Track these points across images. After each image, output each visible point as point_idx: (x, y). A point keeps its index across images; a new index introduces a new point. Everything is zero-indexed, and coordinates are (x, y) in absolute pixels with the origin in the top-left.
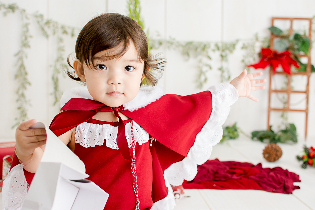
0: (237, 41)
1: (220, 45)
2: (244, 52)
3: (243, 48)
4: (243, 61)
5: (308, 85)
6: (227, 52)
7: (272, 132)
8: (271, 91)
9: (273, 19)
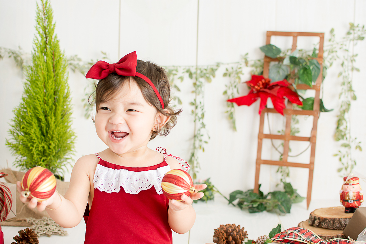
0: (218, 65)
1: (193, 70)
2: (226, 81)
3: (225, 75)
4: (225, 93)
5: (315, 128)
6: (202, 80)
7: (261, 194)
8: (262, 136)
9: (270, 34)
